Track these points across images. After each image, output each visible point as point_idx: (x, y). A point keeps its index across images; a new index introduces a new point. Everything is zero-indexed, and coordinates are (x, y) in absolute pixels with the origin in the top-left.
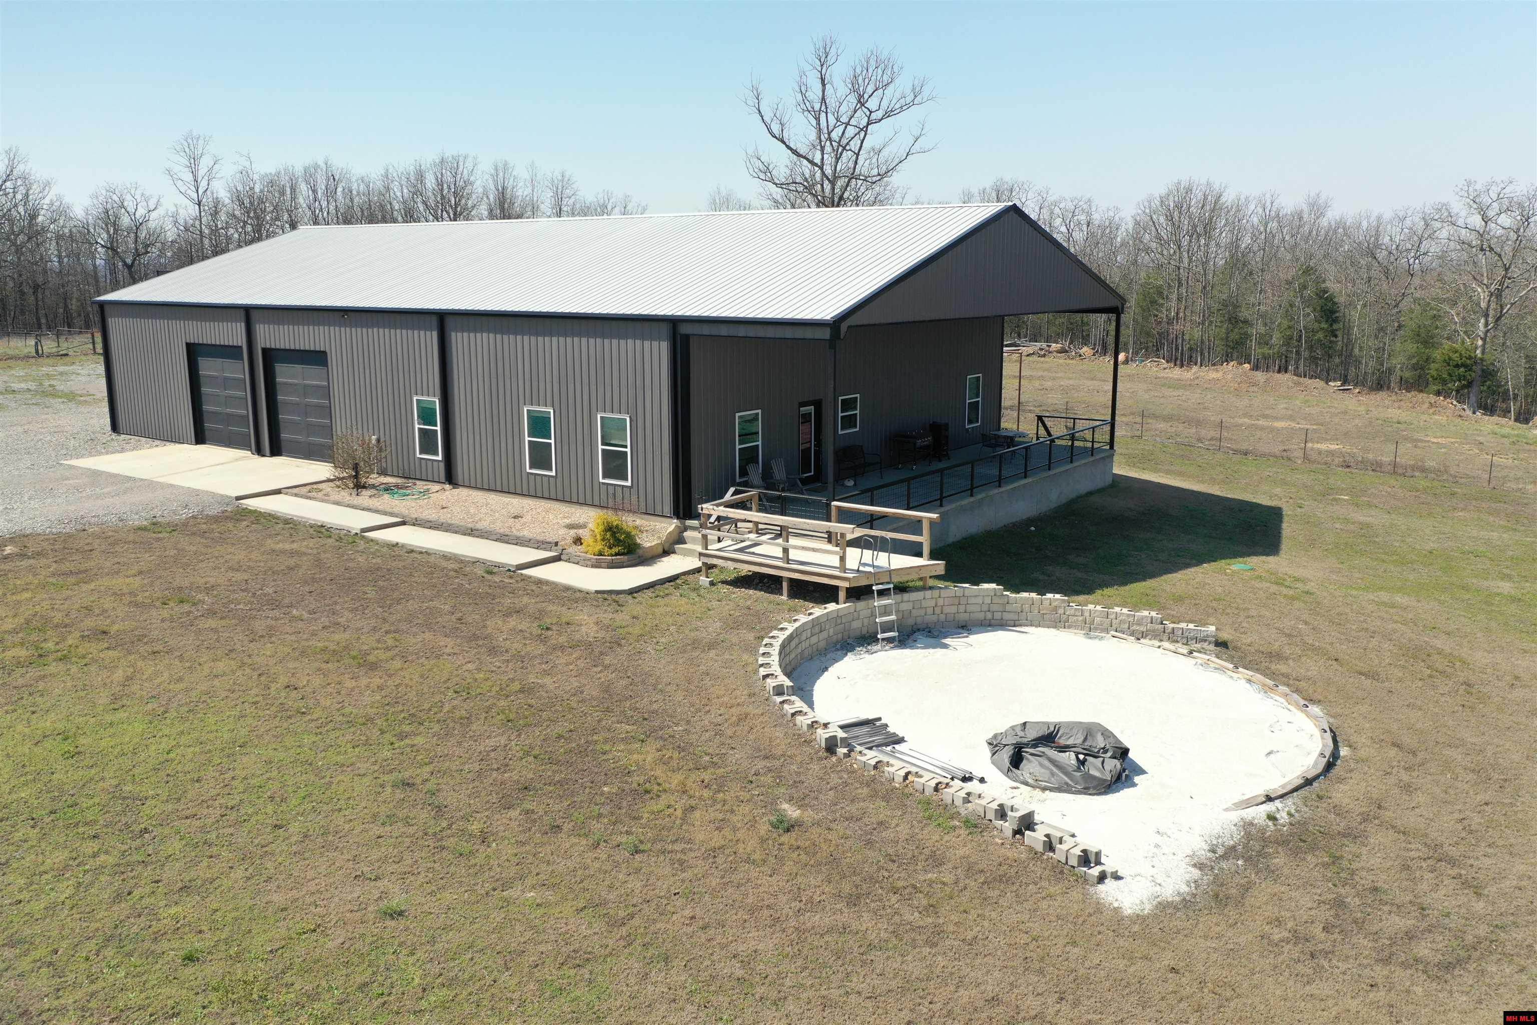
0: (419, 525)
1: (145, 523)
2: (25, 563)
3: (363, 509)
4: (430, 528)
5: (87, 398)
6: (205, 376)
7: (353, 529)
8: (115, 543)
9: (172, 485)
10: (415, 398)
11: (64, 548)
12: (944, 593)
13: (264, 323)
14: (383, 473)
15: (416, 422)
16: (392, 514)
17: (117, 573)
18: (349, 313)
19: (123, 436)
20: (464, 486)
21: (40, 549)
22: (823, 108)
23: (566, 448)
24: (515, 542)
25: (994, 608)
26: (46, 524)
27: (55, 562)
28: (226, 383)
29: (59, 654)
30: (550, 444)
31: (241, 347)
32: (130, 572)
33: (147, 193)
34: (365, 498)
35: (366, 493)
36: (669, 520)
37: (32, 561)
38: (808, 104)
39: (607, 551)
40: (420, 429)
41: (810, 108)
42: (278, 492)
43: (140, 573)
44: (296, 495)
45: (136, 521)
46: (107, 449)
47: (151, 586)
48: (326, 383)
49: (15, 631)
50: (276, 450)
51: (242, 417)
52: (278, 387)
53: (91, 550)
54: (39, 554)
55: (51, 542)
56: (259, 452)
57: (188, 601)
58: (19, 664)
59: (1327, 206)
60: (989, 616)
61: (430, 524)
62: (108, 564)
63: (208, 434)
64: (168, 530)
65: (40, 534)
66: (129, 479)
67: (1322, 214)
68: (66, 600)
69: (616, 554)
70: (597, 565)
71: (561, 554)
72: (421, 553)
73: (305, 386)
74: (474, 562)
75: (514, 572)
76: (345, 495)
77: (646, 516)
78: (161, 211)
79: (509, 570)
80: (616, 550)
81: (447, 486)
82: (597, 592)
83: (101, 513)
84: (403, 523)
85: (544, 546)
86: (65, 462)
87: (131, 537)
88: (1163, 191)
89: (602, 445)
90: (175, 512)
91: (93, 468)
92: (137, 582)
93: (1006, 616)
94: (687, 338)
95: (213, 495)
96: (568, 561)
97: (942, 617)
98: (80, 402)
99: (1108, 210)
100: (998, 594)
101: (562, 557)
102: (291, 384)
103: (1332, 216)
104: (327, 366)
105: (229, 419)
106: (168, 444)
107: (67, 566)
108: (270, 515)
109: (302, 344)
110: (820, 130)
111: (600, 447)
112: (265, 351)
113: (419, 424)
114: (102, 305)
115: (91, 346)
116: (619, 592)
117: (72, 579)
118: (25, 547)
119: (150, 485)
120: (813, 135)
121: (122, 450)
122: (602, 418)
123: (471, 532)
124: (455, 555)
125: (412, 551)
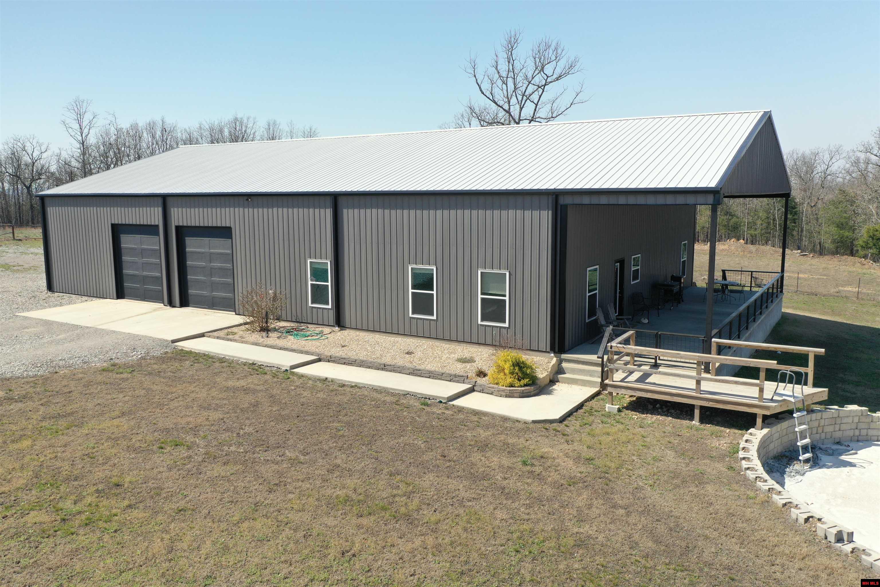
0: (334, 362)
1: (105, 364)
2: (15, 407)
3: (281, 349)
4: (344, 364)
5: (19, 268)
6: (126, 248)
7: (283, 366)
8: (88, 385)
9: (114, 332)
10: (309, 261)
11: (46, 390)
12: (825, 415)
13: (178, 207)
14: (279, 319)
15: (309, 280)
16: (307, 353)
17: (102, 414)
18: (252, 197)
19: (56, 294)
20: (351, 328)
21: (24, 392)
23: (447, 297)
24: (428, 375)
25: (861, 426)
26: (23, 368)
27: (42, 405)
28: (143, 253)
29: (83, 517)
30: (433, 294)
31: (157, 226)
32: (113, 414)
33: (41, 141)
34: (273, 338)
35: (274, 335)
36: (547, 354)
37: (20, 405)
39: (516, 382)
40: (312, 285)
42: (202, 335)
43: (123, 414)
44: (218, 338)
45: (98, 363)
46: (47, 304)
47: (139, 427)
48: (229, 252)
49: (27, 488)
50: (184, 303)
51: (157, 278)
52: (187, 255)
53: (70, 392)
54: (23, 398)
55: (32, 384)
56: (171, 304)
57: (183, 444)
58: (45, 534)
60: (857, 433)
61: (344, 361)
62: (90, 405)
63: (126, 291)
64: (128, 370)
65: (19, 378)
66: (77, 327)
68: (65, 446)
69: (525, 385)
70: (510, 395)
71: (474, 386)
72: (352, 387)
73: (211, 254)
74: (404, 395)
75: (445, 403)
76: (256, 337)
77: (531, 352)
78: (49, 153)
79: (441, 402)
80: (523, 382)
81: (337, 329)
82: (534, 422)
83: (66, 356)
84: (319, 360)
85: (457, 379)
86: (19, 314)
87: (100, 378)
89: (482, 294)
90: (126, 354)
91: (44, 318)
92: (125, 424)
93: (871, 433)
94: (565, 207)
95: (154, 340)
96: (482, 391)
97: (823, 436)
98: (14, 271)
100: (864, 414)
101: (475, 388)
102: (199, 253)
104: (232, 238)
105: (145, 279)
106: (94, 299)
107: (53, 410)
108: (205, 355)
109: (210, 221)
111: (480, 296)
112: (178, 228)
113: (312, 280)
114: (43, 198)
115: (11, 235)
116: (551, 422)
117: (63, 423)
118: (10, 390)
119: (97, 332)
121: (61, 305)
122: (481, 273)
123: (384, 367)
124: (384, 388)
125: (344, 385)
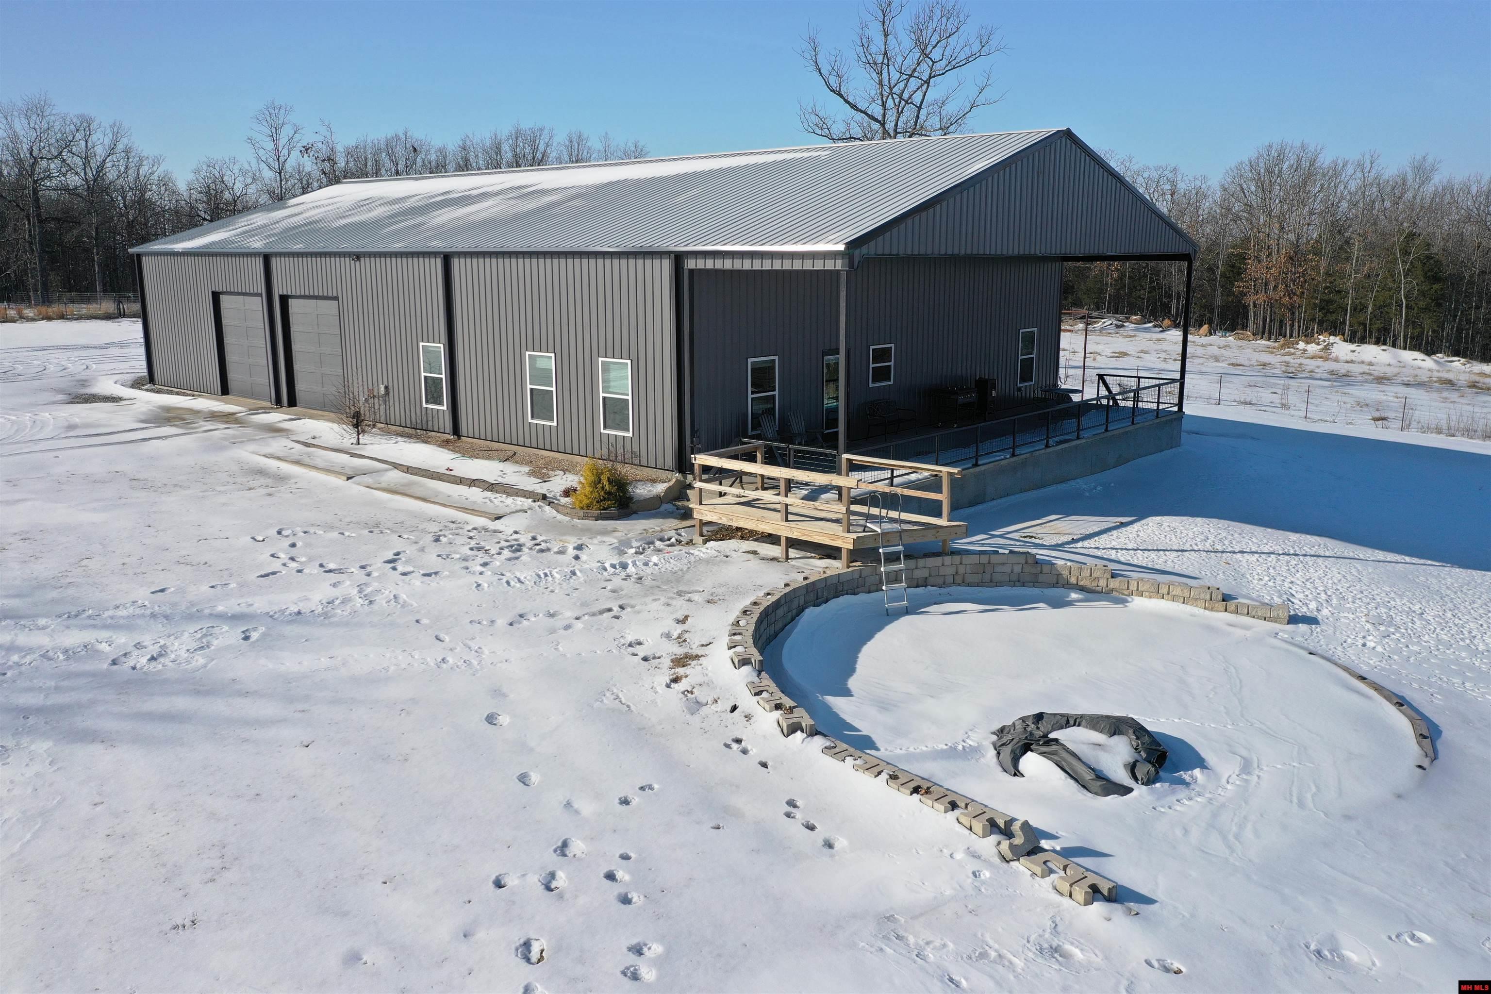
0: (409, 473)
3: (360, 457)
4: (419, 475)
6: (229, 326)
10: (421, 345)
13: (282, 270)
15: (422, 369)
16: (386, 462)
18: (360, 257)
19: (158, 387)
20: (468, 437)
22: (886, 61)
23: (567, 395)
28: (247, 332)
30: (552, 392)
31: (261, 295)
36: (671, 474)
38: (869, 57)
39: (595, 504)
40: (426, 378)
41: (871, 62)
48: (338, 331)
50: (293, 401)
51: (262, 367)
52: (295, 335)
56: (278, 402)
59: (1433, 169)
63: (232, 385)
67: (1428, 179)
69: (606, 509)
73: (319, 334)
80: (605, 503)
81: (453, 437)
88: (1253, 155)
89: (603, 392)
99: (1195, 179)
100: (1030, 561)
103: (1438, 180)
104: (339, 313)
105: (251, 369)
110: (881, 83)
111: (602, 395)
112: (282, 298)
113: (425, 371)
114: (139, 256)
120: (874, 91)
122: (602, 362)
